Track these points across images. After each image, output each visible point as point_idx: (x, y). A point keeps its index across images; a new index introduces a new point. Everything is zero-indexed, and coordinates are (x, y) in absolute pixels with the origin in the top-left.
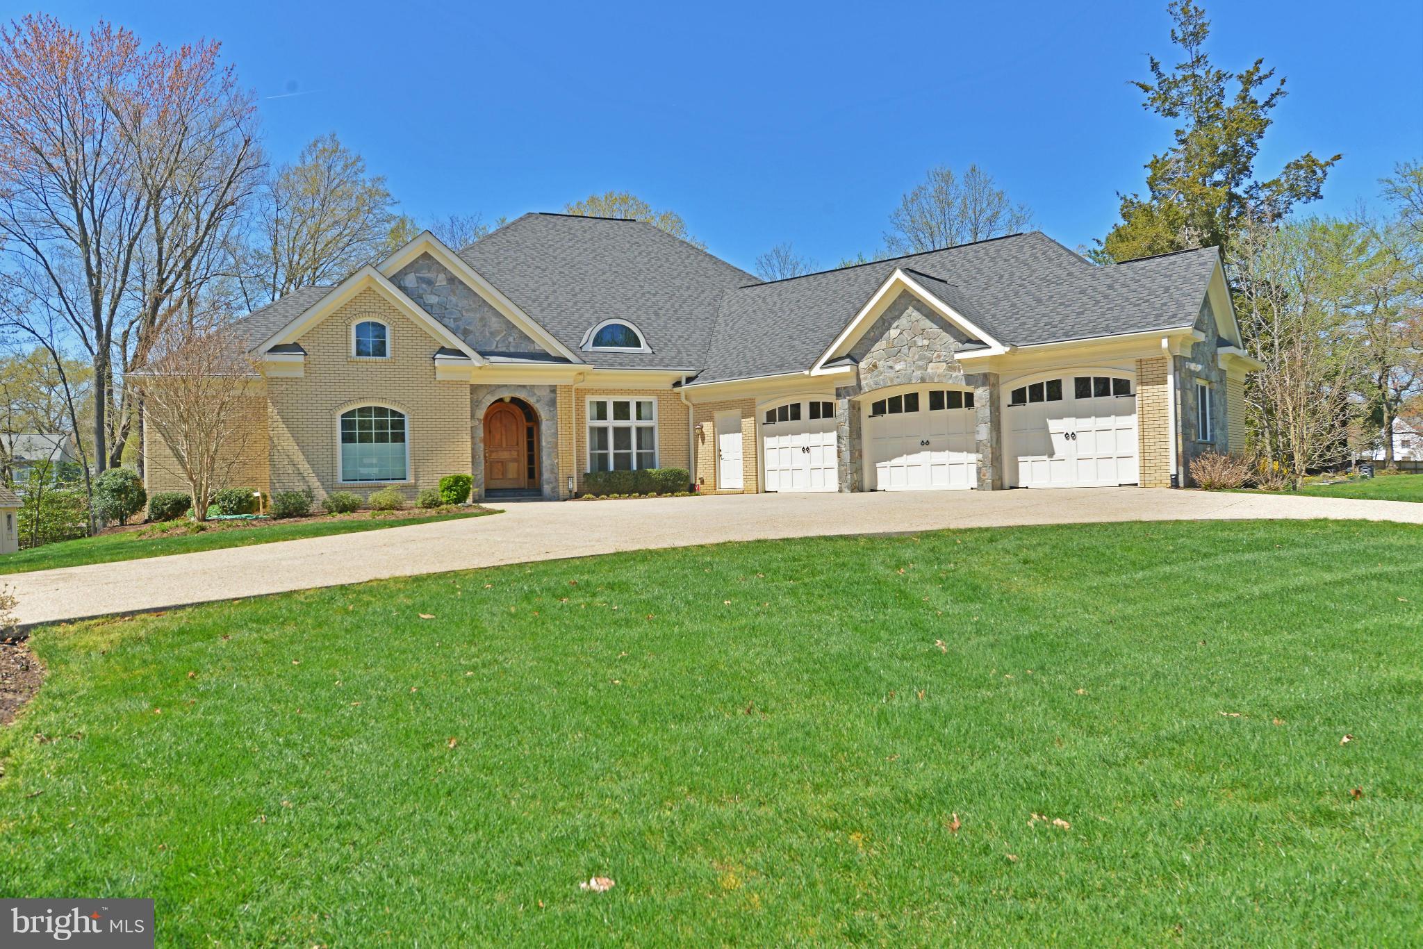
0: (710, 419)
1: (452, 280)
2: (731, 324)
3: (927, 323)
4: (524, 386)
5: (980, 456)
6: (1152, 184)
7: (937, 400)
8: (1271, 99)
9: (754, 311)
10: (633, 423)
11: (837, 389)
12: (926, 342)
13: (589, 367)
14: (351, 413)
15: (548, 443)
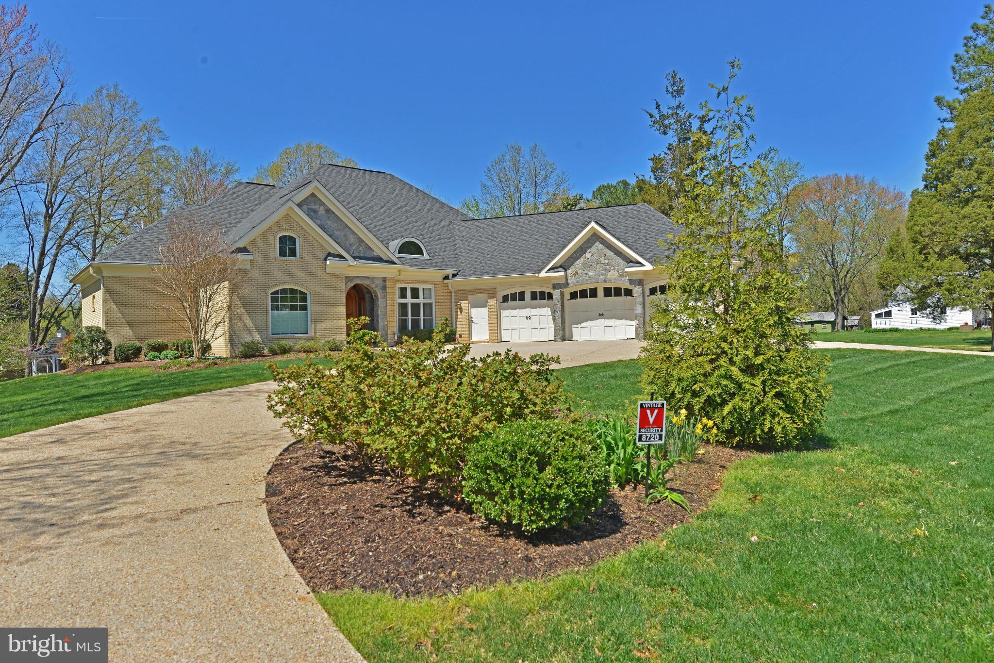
0: (466, 299)
1: (328, 211)
2: (467, 243)
3: (608, 251)
4: (368, 278)
5: (637, 322)
6: (654, 170)
7: (608, 292)
8: (713, 130)
9: (480, 236)
10: (421, 301)
11: (553, 284)
12: (607, 261)
13: (407, 267)
14: (276, 292)
15: (381, 312)
